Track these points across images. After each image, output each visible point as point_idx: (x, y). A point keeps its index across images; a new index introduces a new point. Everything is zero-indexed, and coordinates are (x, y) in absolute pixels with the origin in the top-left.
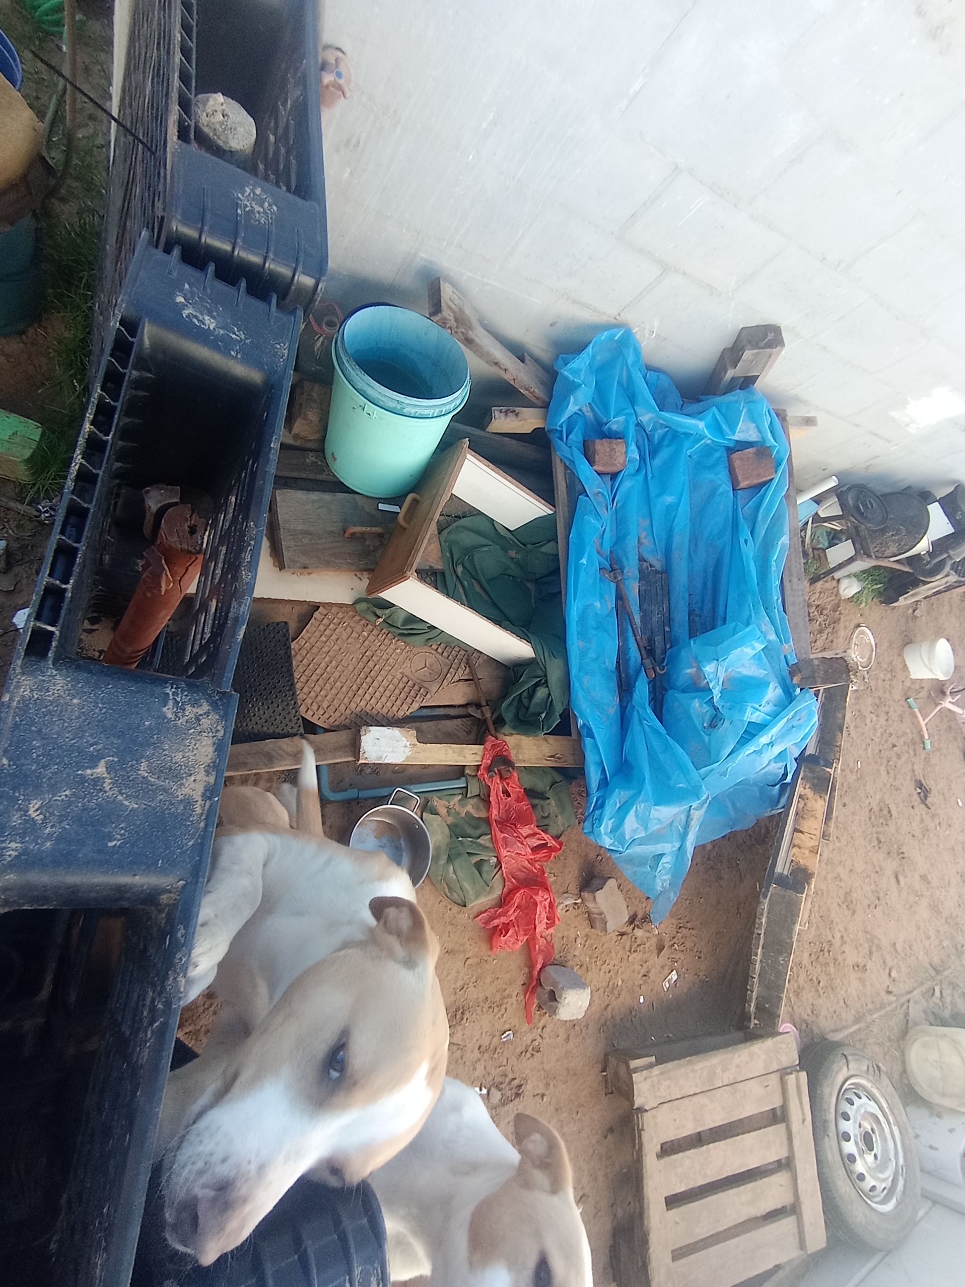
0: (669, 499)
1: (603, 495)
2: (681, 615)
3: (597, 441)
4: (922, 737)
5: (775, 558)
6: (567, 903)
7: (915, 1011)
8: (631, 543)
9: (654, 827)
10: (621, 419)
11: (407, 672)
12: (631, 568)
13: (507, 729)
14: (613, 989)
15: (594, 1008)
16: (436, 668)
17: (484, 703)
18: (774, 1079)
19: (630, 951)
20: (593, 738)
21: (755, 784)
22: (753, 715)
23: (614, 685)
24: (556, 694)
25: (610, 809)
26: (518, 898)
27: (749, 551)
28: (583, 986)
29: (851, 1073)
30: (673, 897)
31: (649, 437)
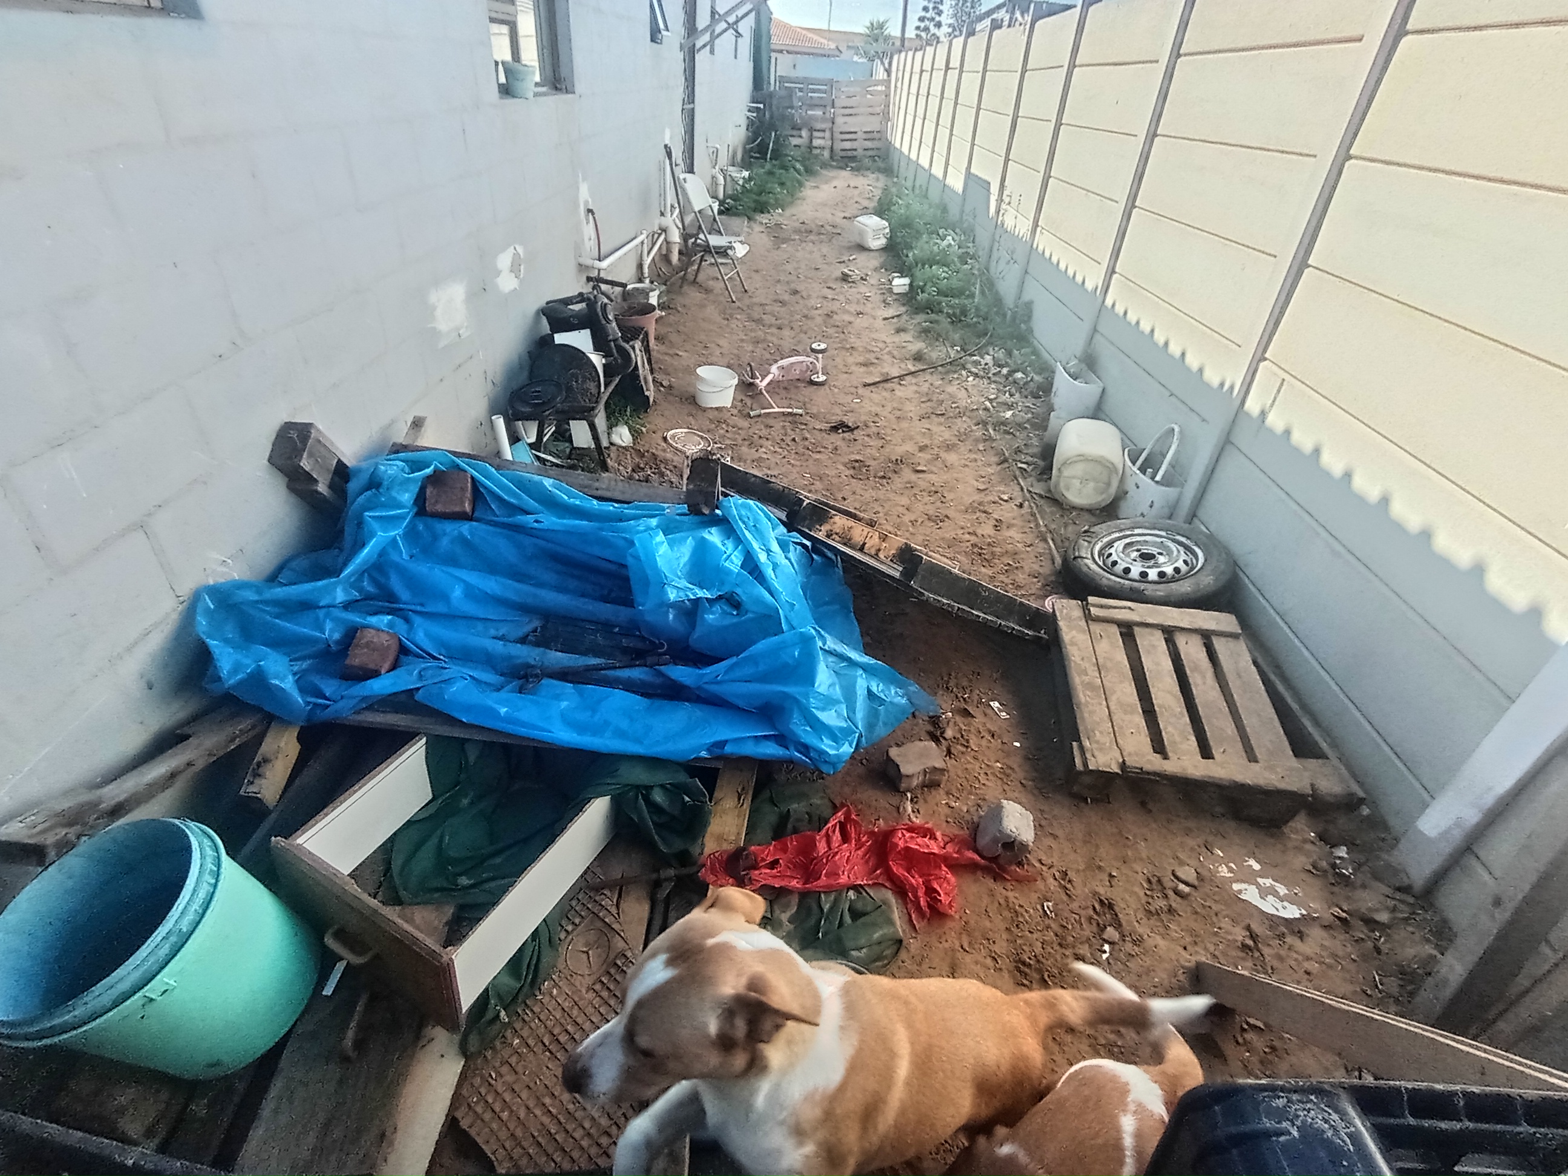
0: (457, 592)
1: (424, 669)
2: (605, 611)
3: (348, 662)
4: (790, 414)
5: (566, 498)
6: (909, 809)
8: (498, 647)
9: (837, 692)
10: (328, 626)
11: (589, 981)
12: (531, 655)
13: (695, 850)
14: (1004, 773)
15: (1024, 800)
16: (592, 936)
17: (654, 876)
18: (1096, 628)
19: (967, 747)
20: (725, 742)
21: (808, 577)
22: (734, 562)
24: (663, 777)
25: (810, 739)
26: (898, 870)
27: (549, 521)
28: (1000, 807)
29: (1089, 556)
30: (914, 688)
31: (368, 597)
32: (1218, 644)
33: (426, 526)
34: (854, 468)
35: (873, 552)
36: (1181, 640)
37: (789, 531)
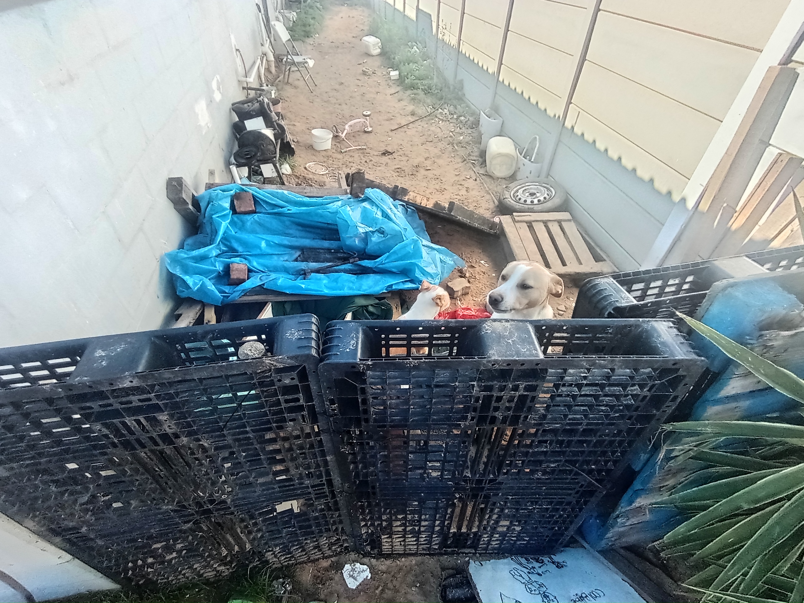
0: (263, 244)
1: (261, 277)
2: (326, 244)
3: (231, 278)
4: (360, 149)
5: (296, 198)
6: (460, 303)
7: (482, 171)
8: (288, 264)
9: (430, 260)
10: (216, 264)
12: (303, 265)
18: (517, 225)
19: (475, 279)
20: (392, 285)
21: (407, 218)
22: (379, 215)
23: (365, 276)
24: (372, 302)
27: (294, 209)
29: (509, 197)
30: (456, 257)
31: (224, 252)
32: (564, 224)
33: (237, 218)
34: (398, 172)
35: (425, 206)
36: (550, 225)
37: (395, 200)
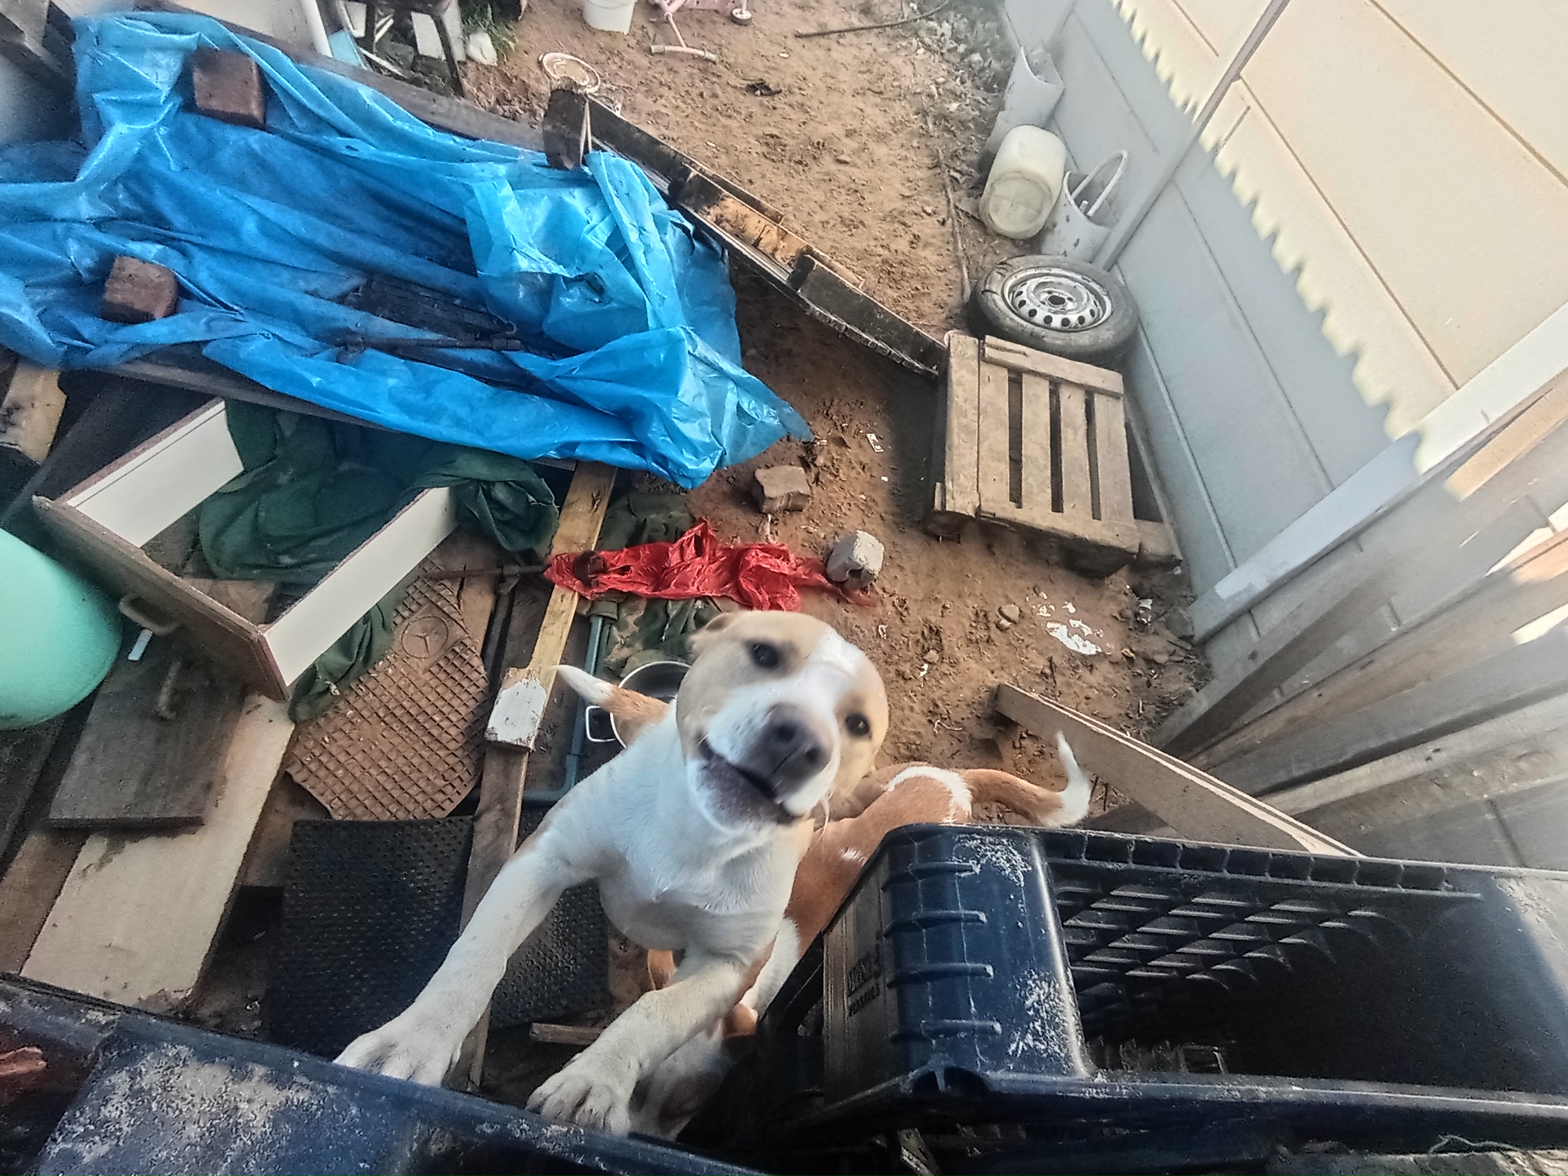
0: (250, 226)
1: (213, 319)
2: (443, 276)
3: (107, 296)
4: (700, 58)
5: (391, 119)
6: (768, 530)
7: (966, 206)
8: (308, 304)
9: (703, 404)
11: (424, 664)
12: (351, 318)
13: (541, 550)
14: (867, 506)
15: (880, 532)
16: (429, 623)
17: (498, 571)
18: (986, 369)
19: (836, 476)
20: (576, 444)
21: (686, 268)
22: (598, 237)
23: (515, 396)
24: (506, 474)
25: (671, 452)
26: (747, 586)
27: (366, 150)
28: (854, 537)
29: (999, 292)
30: (788, 410)
31: (128, 216)
32: (1099, 401)
33: (198, 125)
34: (767, 144)
35: (769, 250)
36: (1065, 393)
37: (671, 208)
